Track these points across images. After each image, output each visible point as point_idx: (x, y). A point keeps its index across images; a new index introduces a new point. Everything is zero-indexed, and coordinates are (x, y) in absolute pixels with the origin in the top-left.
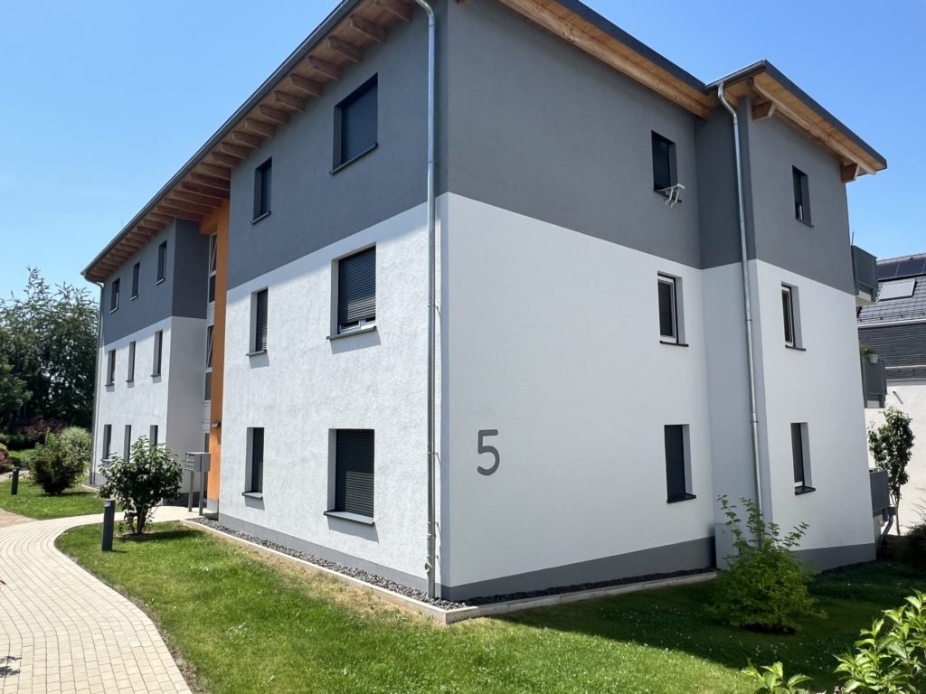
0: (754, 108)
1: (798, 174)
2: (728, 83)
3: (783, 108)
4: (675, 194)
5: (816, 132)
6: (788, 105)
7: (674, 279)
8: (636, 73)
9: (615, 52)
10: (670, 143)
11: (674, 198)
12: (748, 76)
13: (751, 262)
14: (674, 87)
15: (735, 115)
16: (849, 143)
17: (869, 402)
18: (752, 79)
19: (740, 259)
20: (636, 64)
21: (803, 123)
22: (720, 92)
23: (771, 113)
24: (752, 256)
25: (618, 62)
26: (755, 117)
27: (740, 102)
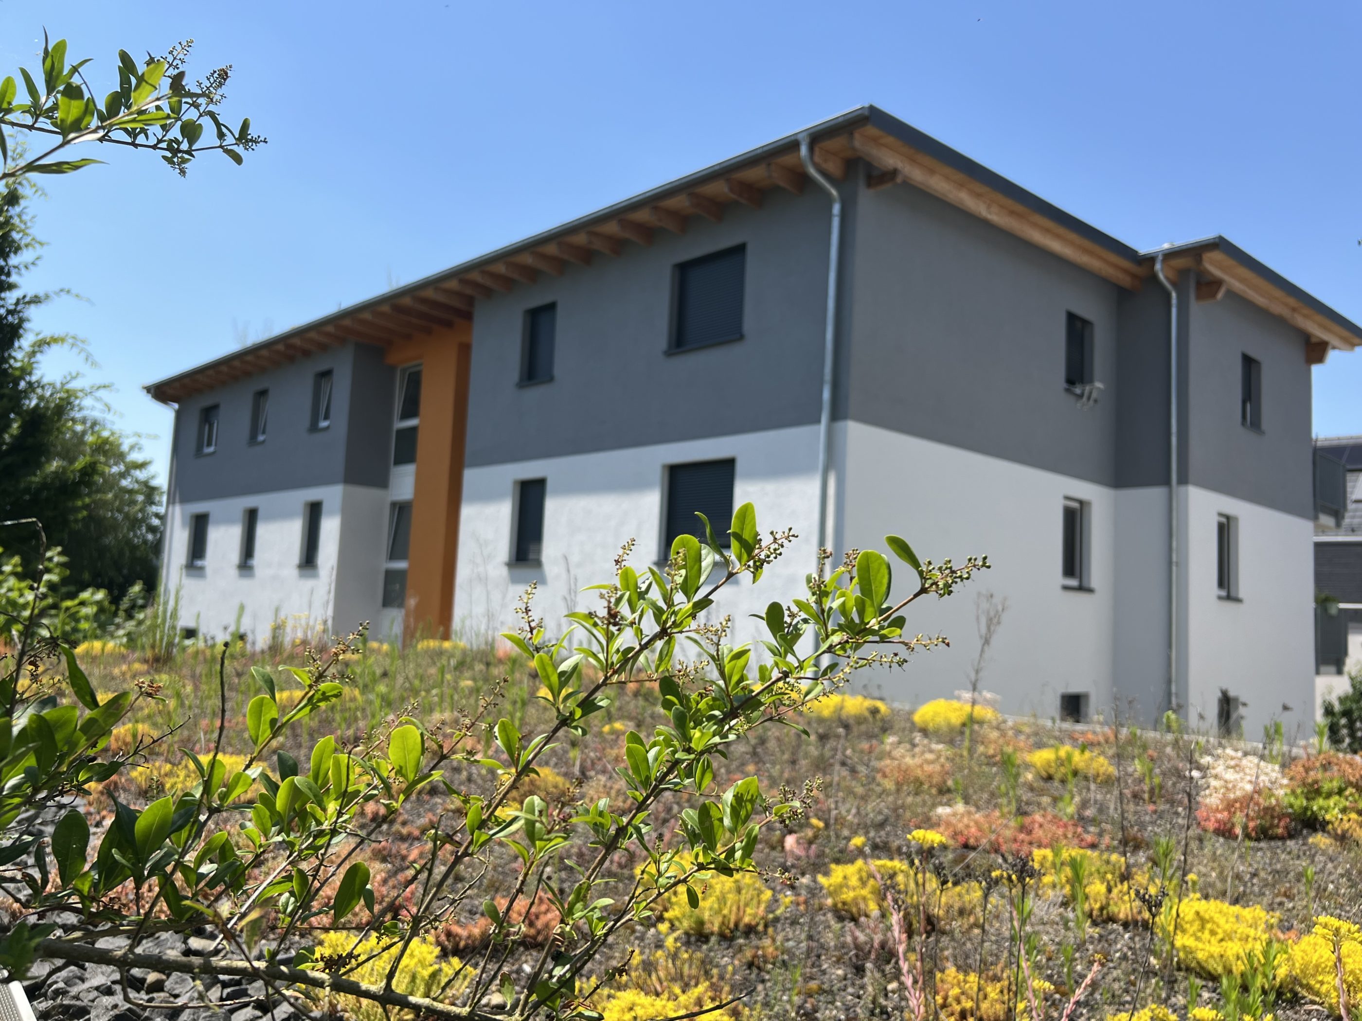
0: (1199, 285)
1: (1249, 364)
2: (1170, 255)
3: (1237, 286)
4: (1090, 393)
5: (1277, 309)
6: (1242, 280)
7: (1081, 502)
8: (1056, 246)
9: (1035, 225)
10: (1086, 323)
11: (1089, 398)
12: (1197, 251)
13: (1182, 489)
14: (1100, 258)
15: (1174, 295)
16: (1319, 318)
17: (1323, 669)
18: (1200, 256)
19: (1167, 482)
20: (1058, 237)
21: (1260, 301)
22: (1158, 266)
23: (1220, 295)
24: (1184, 480)
25: (1037, 237)
26: (1199, 297)
27: (1181, 279)
